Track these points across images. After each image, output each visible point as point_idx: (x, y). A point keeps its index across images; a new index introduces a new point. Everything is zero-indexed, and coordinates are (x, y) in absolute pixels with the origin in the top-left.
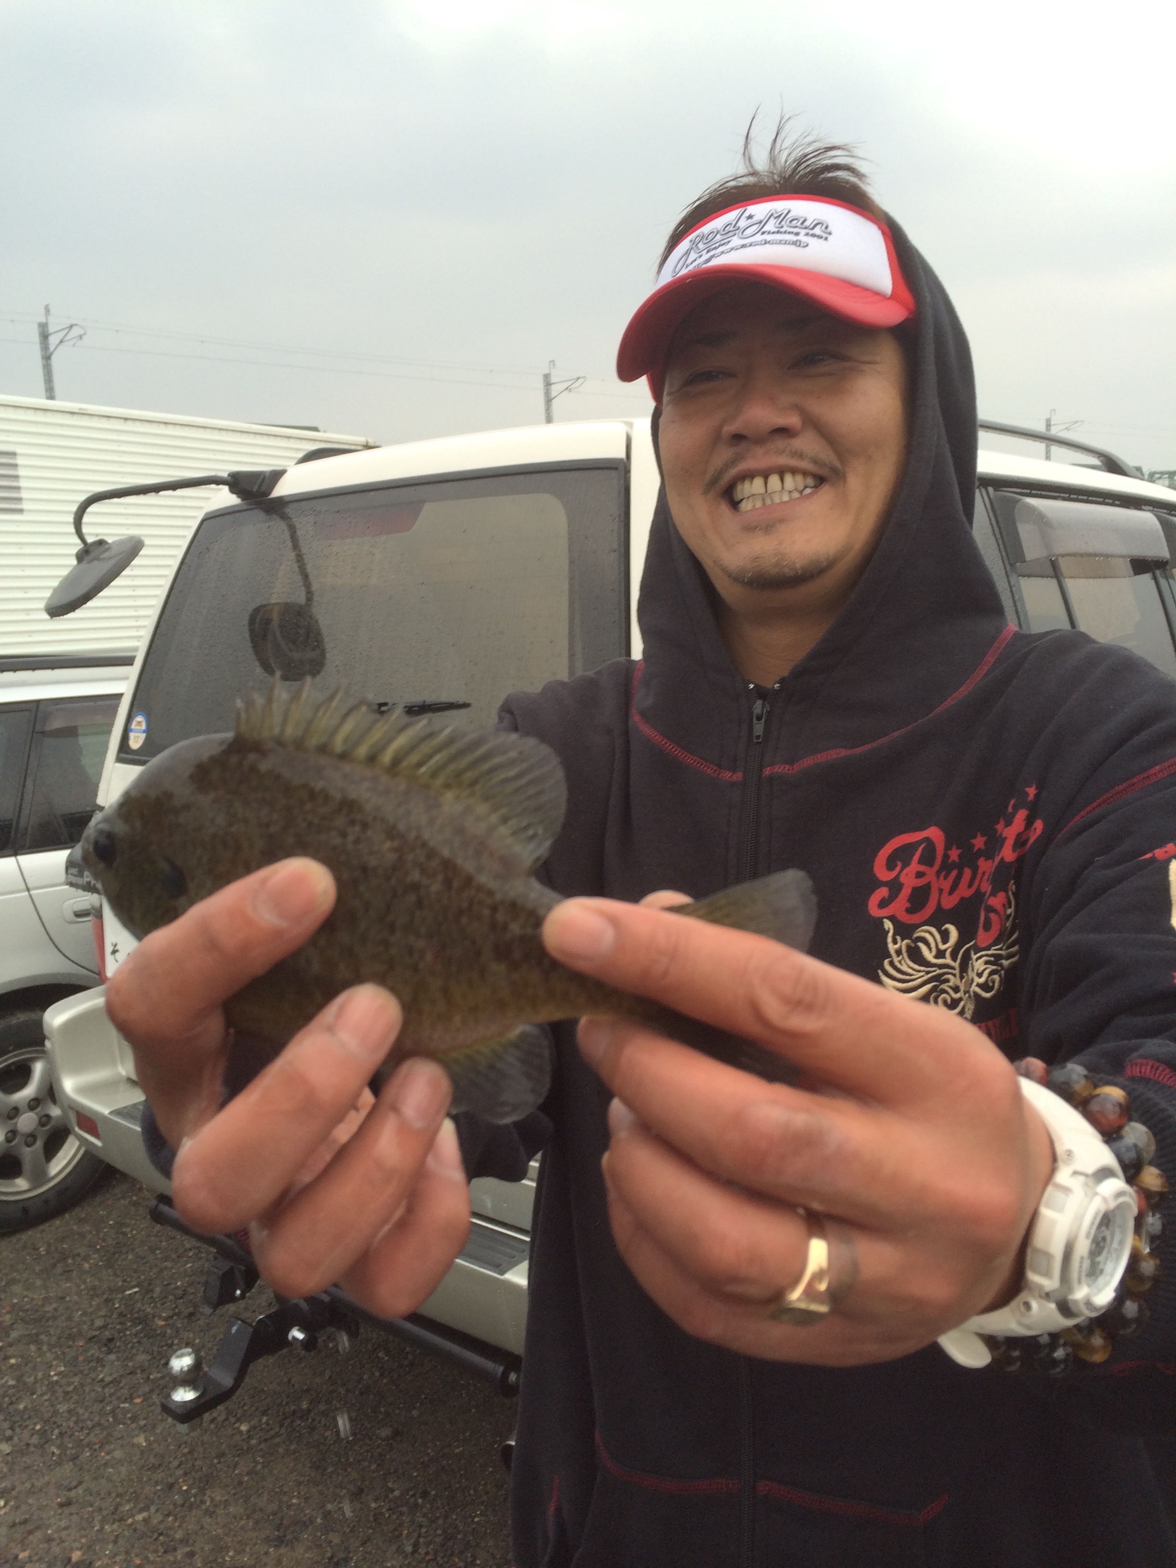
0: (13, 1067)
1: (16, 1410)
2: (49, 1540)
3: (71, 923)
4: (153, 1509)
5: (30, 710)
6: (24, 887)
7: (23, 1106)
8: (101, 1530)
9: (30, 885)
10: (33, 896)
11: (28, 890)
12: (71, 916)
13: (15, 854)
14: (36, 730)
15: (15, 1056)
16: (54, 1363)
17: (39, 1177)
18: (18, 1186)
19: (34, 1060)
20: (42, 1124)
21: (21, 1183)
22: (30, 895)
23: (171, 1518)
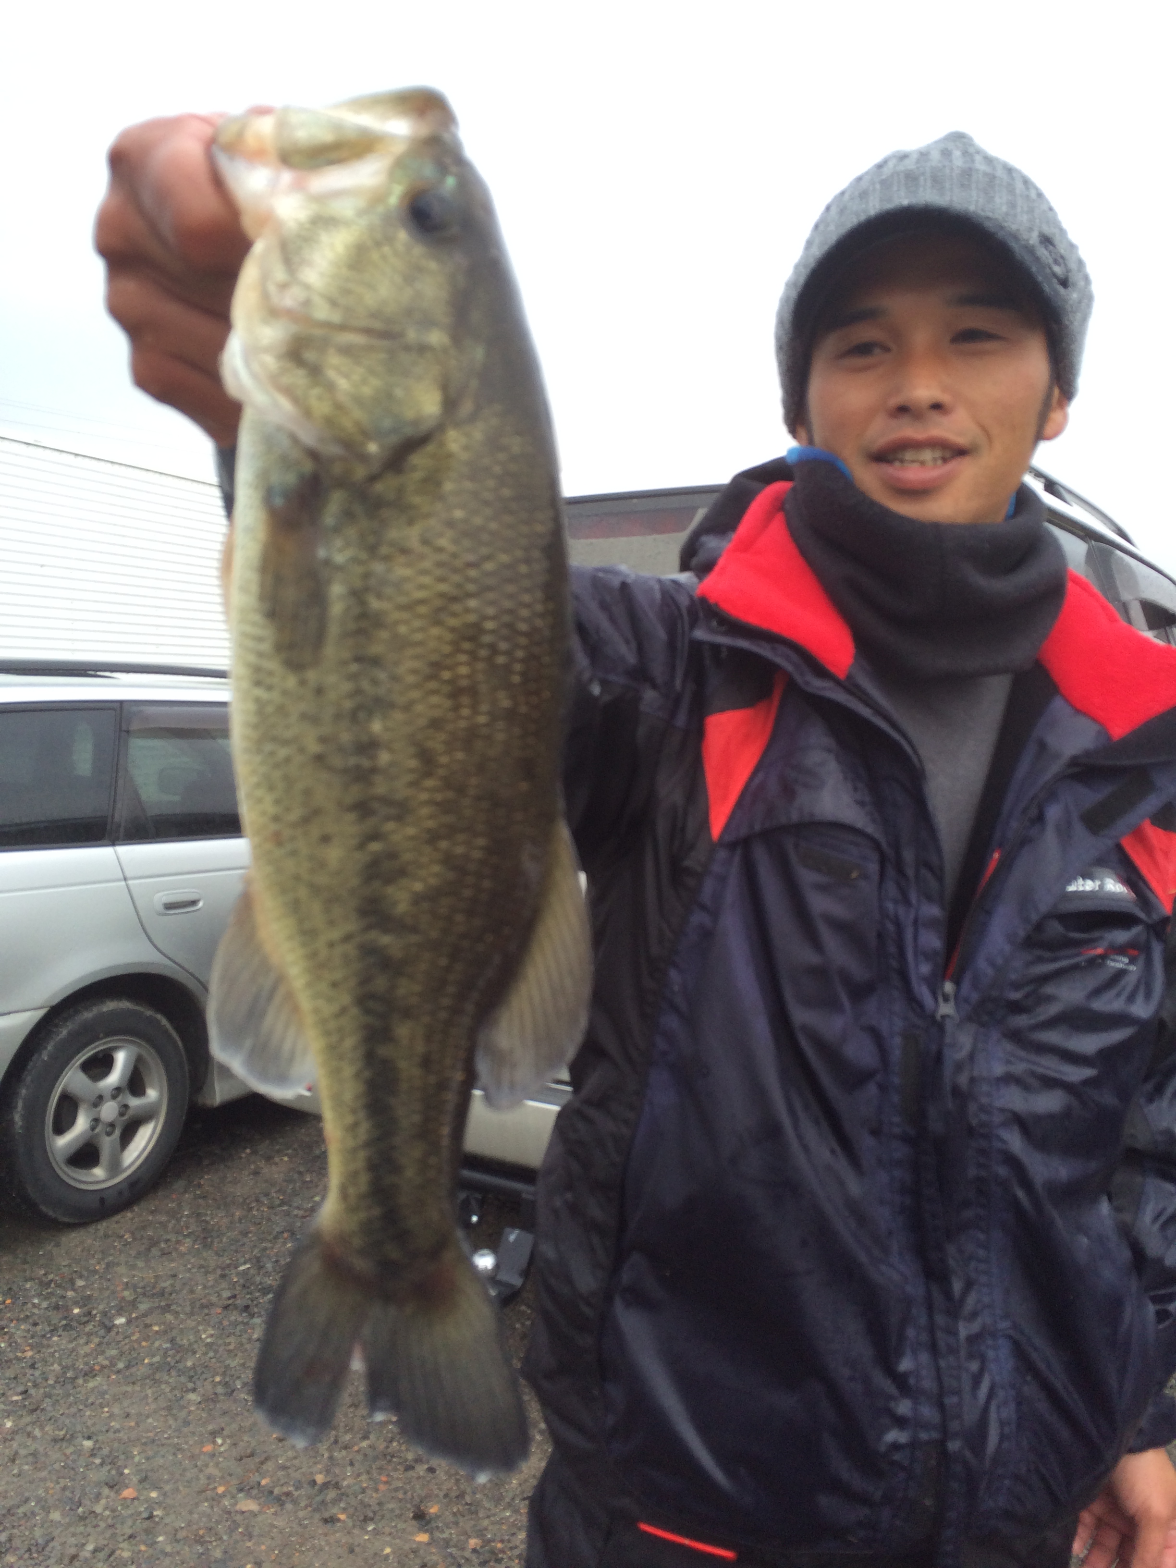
0: (101, 1055)
1: (185, 1367)
2: (284, 1468)
3: (160, 914)
4: (372, 1437)
5: (113, 709)
6: (121, 876)
7: (107, 1094)
8: (331, 1458)
9: (128, 875)
10: (132, 888)
11: (125, 879)
12: (160, 908)
13: (113, 844)
14: (123, 729)
15: (105, 1043)
16: (200, 1328)
17: (115, 1167)
18: (94, 1175)
19: (116, 1048)
20: (122, 1114)
21: (99, 1172)
22: (127, 885)
23: (395, 1444)
